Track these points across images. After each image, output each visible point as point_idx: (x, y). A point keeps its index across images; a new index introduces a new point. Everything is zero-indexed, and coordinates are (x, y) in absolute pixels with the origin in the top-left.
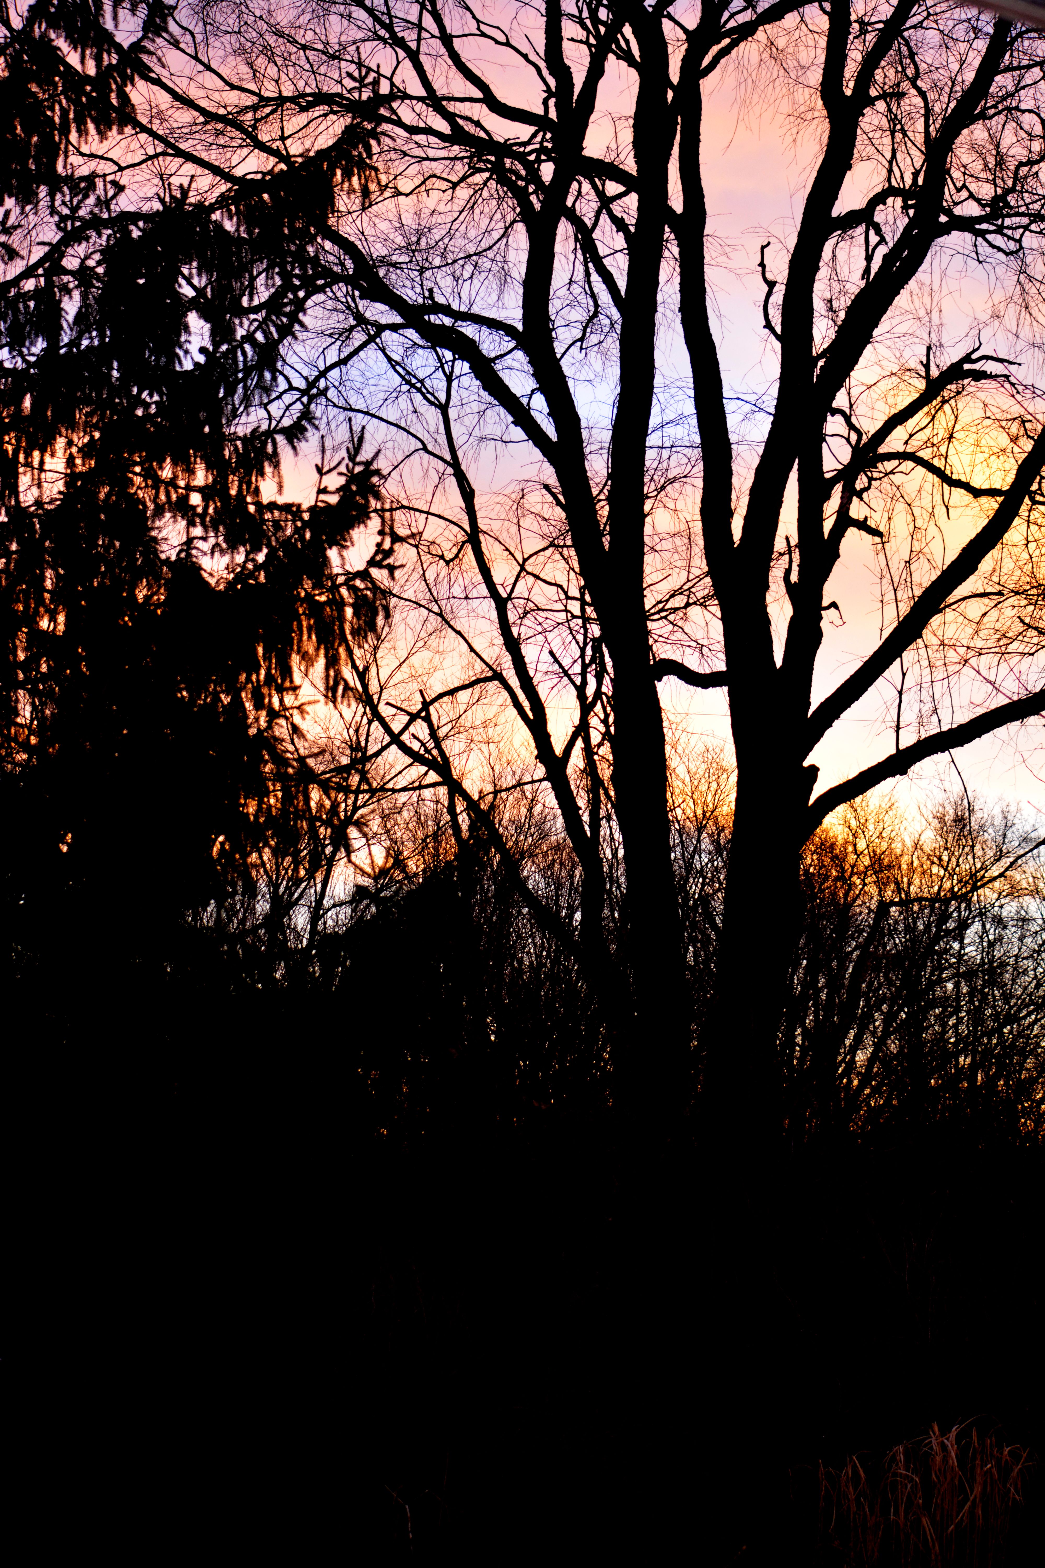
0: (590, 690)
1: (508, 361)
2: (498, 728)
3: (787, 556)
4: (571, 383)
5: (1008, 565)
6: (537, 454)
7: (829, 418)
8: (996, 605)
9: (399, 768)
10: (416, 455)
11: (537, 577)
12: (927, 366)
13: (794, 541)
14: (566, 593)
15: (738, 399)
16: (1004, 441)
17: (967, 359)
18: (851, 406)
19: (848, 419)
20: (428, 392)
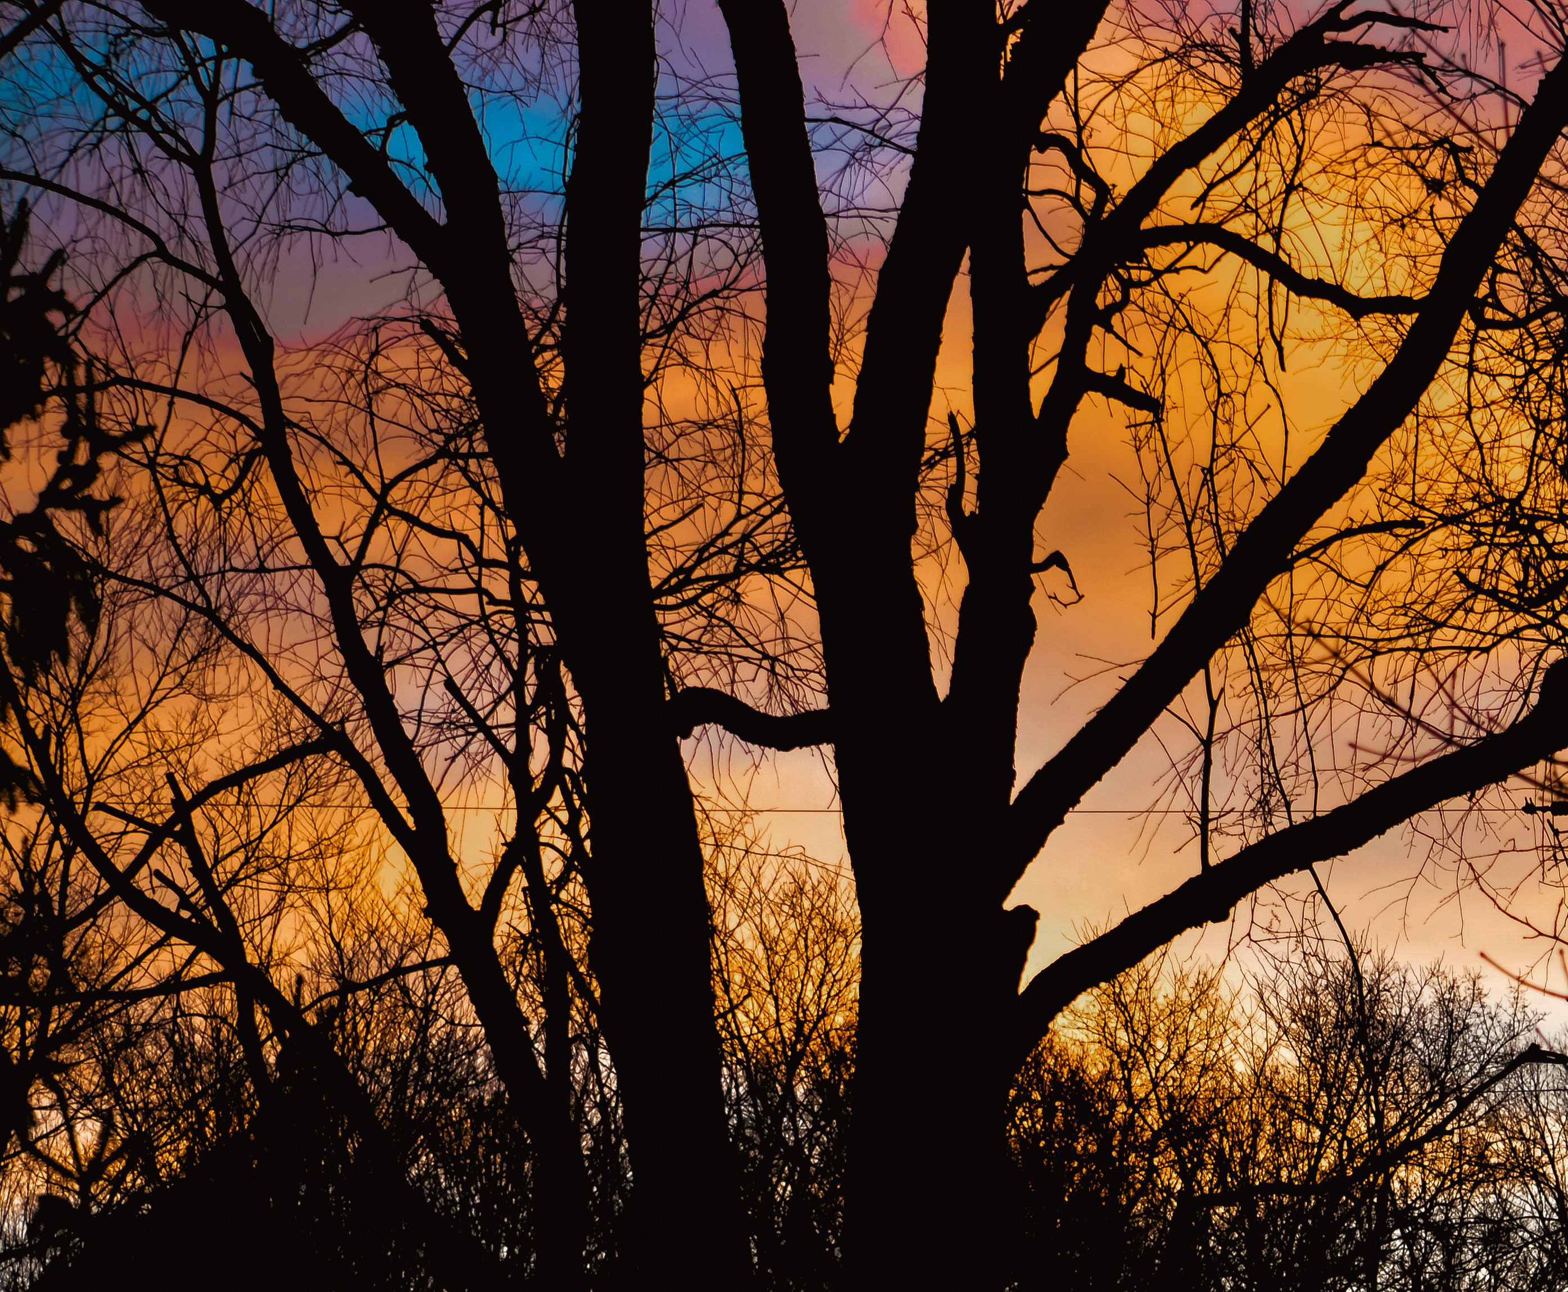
0: (538, 762)
1: (337, 56)
2: (345, 858)
3: (952, 461)
4: (473, 100)
5: (1429, 460)
6: (405, 254)
7: (1034, 156)
8: (1405, 547)
9: (133, 951)
10: (145, 266)
11: (413, 520)
12: (1243, 39)
13: (967, 422)
14: (477, 553)
15: (836, 120)
16: (1413, 192)
17: (1331, 20)
18: (1080, 130)
19: (1074, 154)
20: (166, 129)
